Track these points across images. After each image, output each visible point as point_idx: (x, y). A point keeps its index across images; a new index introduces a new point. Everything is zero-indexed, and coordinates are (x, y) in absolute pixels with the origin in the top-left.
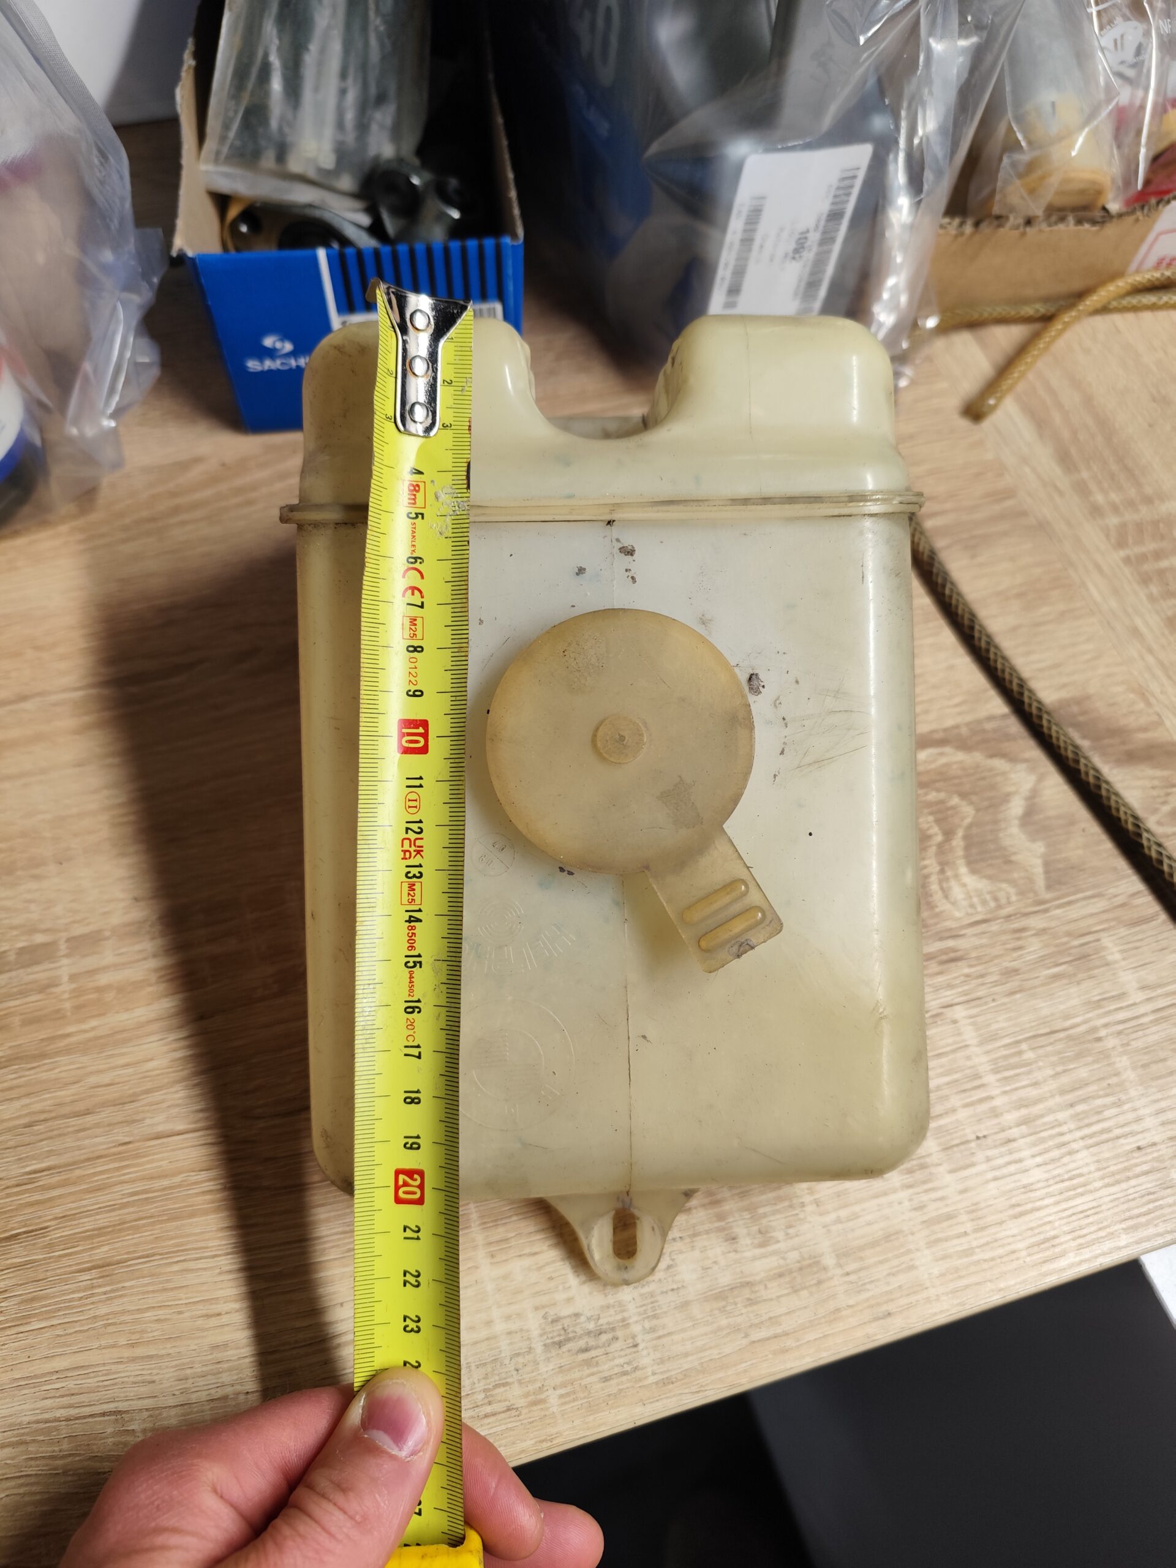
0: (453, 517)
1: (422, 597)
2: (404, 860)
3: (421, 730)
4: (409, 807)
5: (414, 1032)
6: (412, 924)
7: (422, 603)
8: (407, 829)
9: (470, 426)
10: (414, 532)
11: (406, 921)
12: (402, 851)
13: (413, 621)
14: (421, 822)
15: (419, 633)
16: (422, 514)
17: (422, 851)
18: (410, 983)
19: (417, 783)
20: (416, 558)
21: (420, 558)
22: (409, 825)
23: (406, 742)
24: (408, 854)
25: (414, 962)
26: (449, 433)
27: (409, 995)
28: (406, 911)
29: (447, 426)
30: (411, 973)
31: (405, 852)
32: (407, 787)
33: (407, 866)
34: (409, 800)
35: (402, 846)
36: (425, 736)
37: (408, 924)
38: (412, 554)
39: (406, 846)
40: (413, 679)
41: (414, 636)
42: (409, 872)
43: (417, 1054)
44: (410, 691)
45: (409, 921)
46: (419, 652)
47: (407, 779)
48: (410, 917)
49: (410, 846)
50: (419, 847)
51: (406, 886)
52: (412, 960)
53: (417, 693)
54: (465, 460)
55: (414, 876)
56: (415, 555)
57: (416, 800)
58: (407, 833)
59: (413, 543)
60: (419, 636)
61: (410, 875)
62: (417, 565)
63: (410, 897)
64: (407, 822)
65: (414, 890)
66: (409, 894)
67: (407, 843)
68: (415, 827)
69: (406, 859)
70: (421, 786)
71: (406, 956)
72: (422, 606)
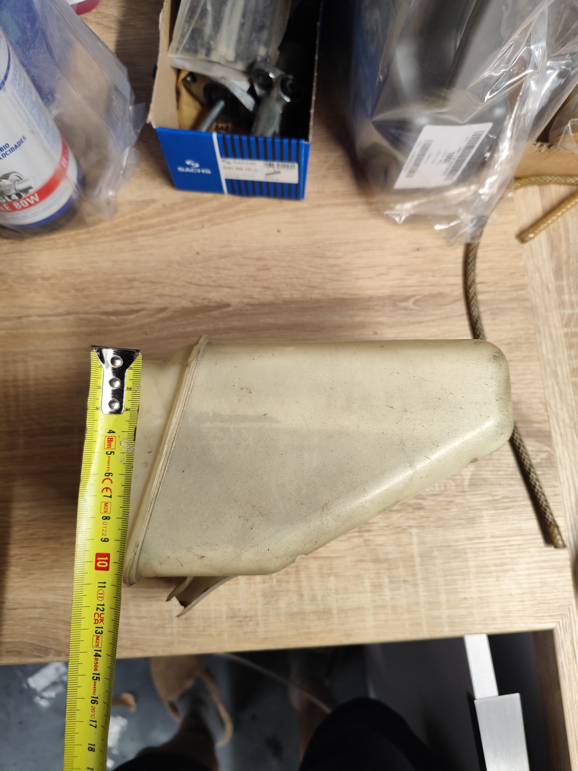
0: (127, 454)
1: (111, 492)
2: (95, 624)
3: (106, 558)
4: (99, 597)
5: (95, 714)
6: (97, 657)
7: (111, 495)
8: (97, 608)
9: (138, 409)
10: (109, 461)
11: (94, 656)
12: (94, 619)
13: (106, 504)
14: (103, 605)
15: (109, 510)
16: (114, 452)
17: (103, 620)
18: (94, 688)
19: (103, 585)
20: (109, 474)
21: (111, 473)
22: (99, 607)
23: (99, 564)
24: (97, 621)
25: (97, 677)
26: (128, 412)
27: (94, 694)
28: (95, 650)
29: (128, 409)
30: (95, 683)
31: (96, 620)
32: (99, 587)
33: (96, 627)
34: (99, 594)
35: (95, 617)
36: (108, 561)
37: (95, 657)
38: (107, 471)
39: (96, 617)
40: (104, 533)
41: (106, 512)
42: (97, 631)
43: (95, 726)
44: (102, 539)
45: (95, 656)
46: (108, 519)
47: (99, 583)
48: (96, 653)
49: (98, 617)
50: (102, 618)
51: (95, 637)
52: (96, 676)
53: (106, 540)
54: (134, 426)
55: (99, 633)
56: (109, 472)
57: (102, 594)
58: (97, 610)
59: (109, 466)
60: (109, 512)
61: (97, 632)
62: (109, 477)
63: (97, 643)
64: (97, 605)
65: (99, 640)
66: (96, 642)
67: (97, 615)
68: (101, 607)
69: (96, 623)
70: (105, 587)
71: (93, 674)
72: (111, 497)
